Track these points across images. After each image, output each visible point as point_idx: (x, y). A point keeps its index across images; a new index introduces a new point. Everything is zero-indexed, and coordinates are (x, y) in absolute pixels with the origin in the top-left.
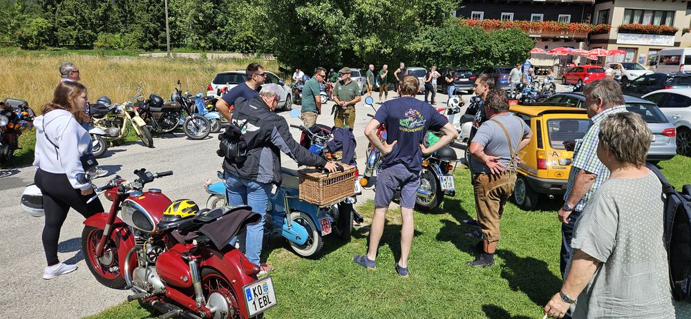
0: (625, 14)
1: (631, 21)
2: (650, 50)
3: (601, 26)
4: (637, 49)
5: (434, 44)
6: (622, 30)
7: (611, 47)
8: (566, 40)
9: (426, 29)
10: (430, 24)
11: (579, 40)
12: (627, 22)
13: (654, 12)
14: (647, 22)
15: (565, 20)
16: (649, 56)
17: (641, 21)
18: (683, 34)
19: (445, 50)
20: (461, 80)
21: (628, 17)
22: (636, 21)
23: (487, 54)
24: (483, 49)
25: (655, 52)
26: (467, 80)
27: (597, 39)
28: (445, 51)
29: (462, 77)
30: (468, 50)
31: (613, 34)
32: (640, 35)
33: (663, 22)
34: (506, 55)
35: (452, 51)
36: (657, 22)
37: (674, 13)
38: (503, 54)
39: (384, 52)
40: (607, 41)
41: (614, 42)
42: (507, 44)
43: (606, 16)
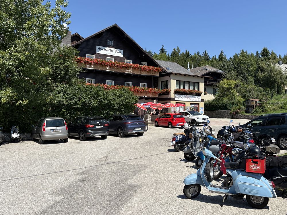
0: (176, 84)
1: (180, 88)
2: (191, 104)
3: (165, 90)
4: (184, 103)
5: (66, 98)
6: (176, 92)
7: (172, 102)
12: (177, 88)
13: (189, 82)
14: (187, 88)
15: (144, 87)
16: (191, 107)
17: (184, 88)
18: (204, 95)
25: (193, 105)
26: (102, 127)
27: (164, 97)
29: (98, 125)
31: (172, 95)
32: (185, 96)
33: (194, 89)
36: (191, 88)
37: (198, 83)
38: (120, 106)
40: (170, 99)
41: (173, 99)
43: (166, 85)
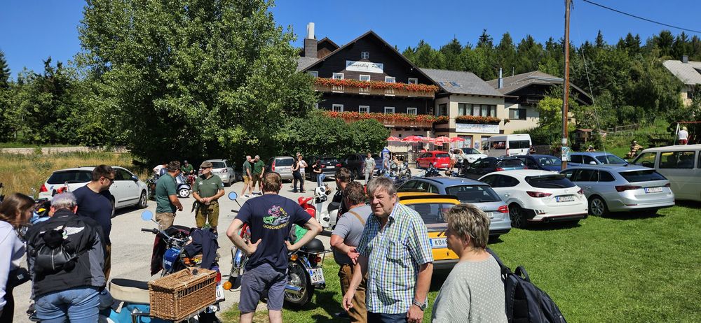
0: (459, 108)
1: (465, 114)
2: (482, 137)
3: (442, 117)
4: (472, 136)
5: (300, 134)
6: (458, 121)
7: (452, 135)
8: (416, 129)
9: (291, 120)
10: (295, 115)
11: (426, 129)
12: (461, 114)
13: (481, 105)
14: (476, 114)
15: (413, 113)
16: (482, 142)
17: (472, 114)
18: (505, 123)
19: (310, 139)
20: (328, 167)
21: (462, 110)
22: (468, 114)
23: (349, 142)
24: (346, 138)
25: (486, 139)
26: (334, 167)
27: (440, 128)
28: (310, 141)
29: (329, 165)
30: (332, 139)
31: (452, 124)
32: (473, 125)
33: (489, 114)
34: (366, 143)
35: (318, 140)
36: (484, 114)
37: (495, 106)
38: (364, 142)
39: (250, 143)
40: (448, 130)
41: (454, 130)
42: (367, 133)
43: (445, 109)
